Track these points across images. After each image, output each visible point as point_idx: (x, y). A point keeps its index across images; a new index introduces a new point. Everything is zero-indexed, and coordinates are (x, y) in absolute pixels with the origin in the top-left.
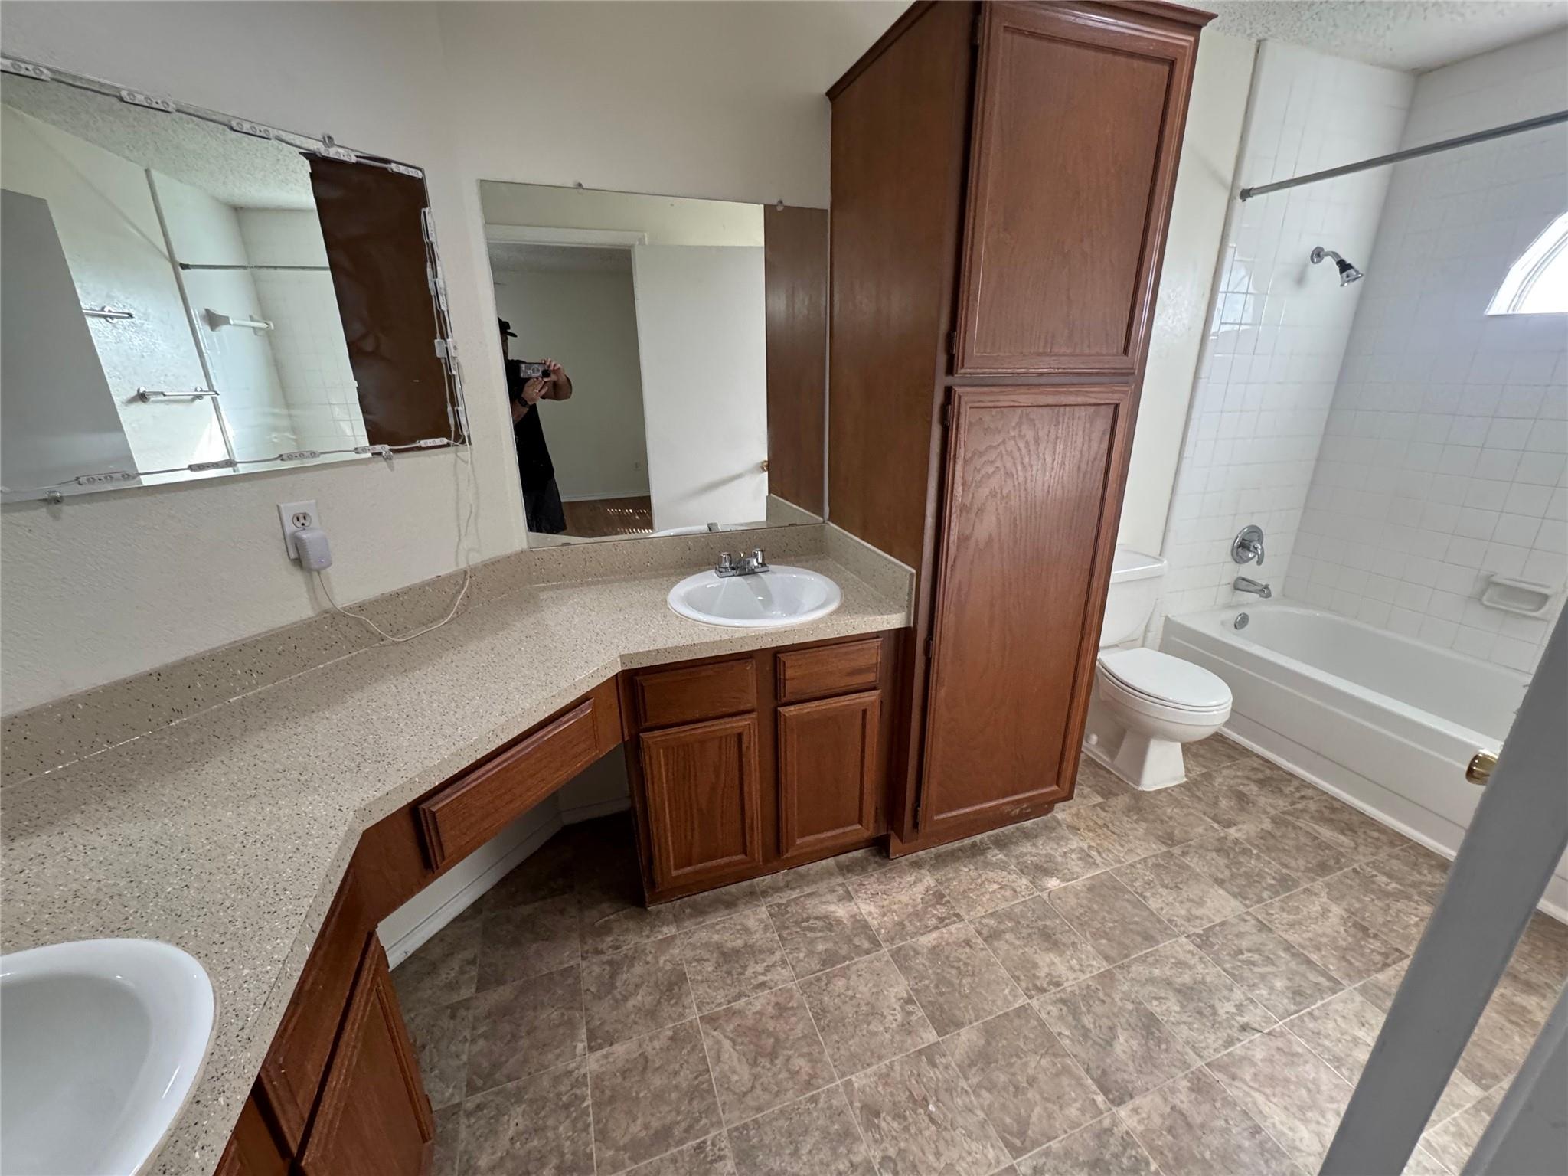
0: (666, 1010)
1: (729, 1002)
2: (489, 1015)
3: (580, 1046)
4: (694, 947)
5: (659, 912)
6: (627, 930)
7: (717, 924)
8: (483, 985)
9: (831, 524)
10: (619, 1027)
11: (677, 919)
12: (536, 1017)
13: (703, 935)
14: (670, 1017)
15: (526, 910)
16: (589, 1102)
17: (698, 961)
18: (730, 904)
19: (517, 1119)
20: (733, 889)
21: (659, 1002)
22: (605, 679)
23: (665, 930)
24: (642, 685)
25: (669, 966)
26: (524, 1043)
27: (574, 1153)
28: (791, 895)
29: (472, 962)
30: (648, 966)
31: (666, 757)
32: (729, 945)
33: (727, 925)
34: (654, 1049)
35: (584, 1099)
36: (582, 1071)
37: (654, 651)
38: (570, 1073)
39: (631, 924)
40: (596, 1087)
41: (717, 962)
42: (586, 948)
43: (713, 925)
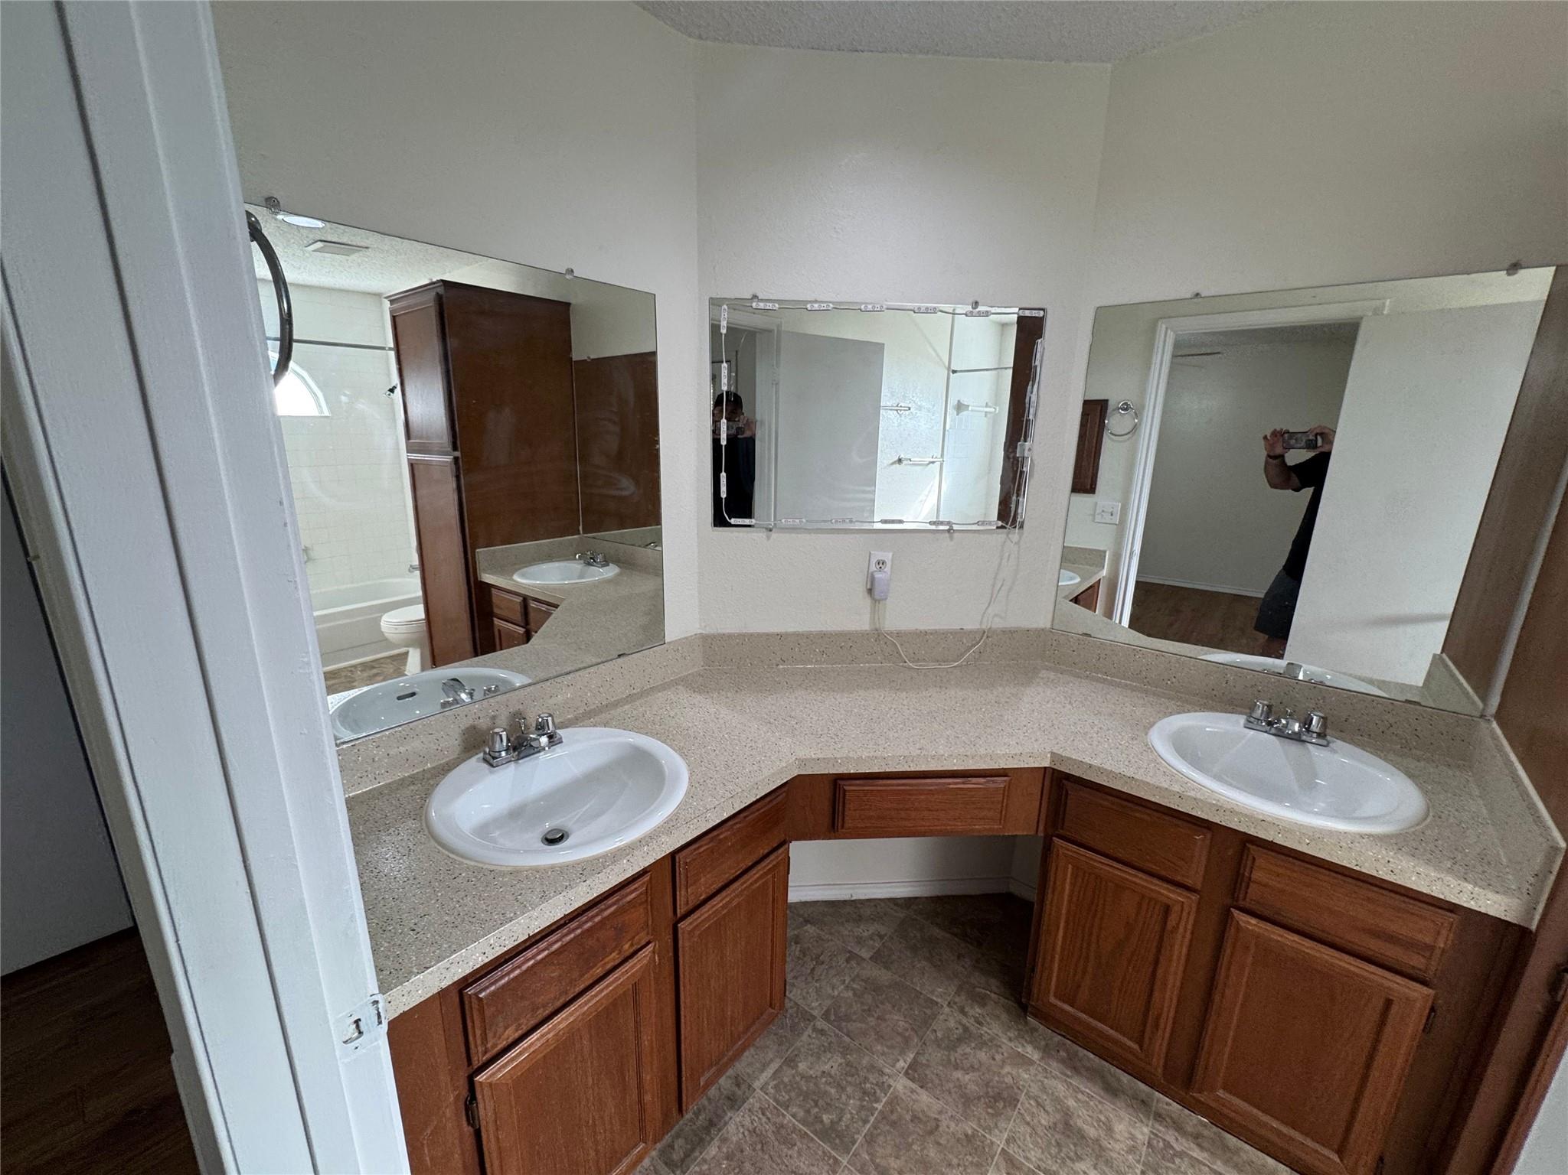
0: (979, 1110)
1: (1039, 1168)
2: (866, 981)
3: (901, 1064)
4: (1044, 1089)
5: (1034, 1030)
6: (998, 1017)
7: (1083, 1093)
8: (876, 958)
9: (1495, 725)
10: (937, 1082)
11: (1047, 1051)
12: (890, 1013)
13: (1060, 1088)
14: (979, 1119)
15: (937, 932)
16: (879, 1106)
17: (1038, 1104)
18: (1112, 1091)
19: (833, 1064)
20: (1125, 1078)
21: (979, 1098)
22: (1026, 766)
23: (1029, 1049)
24: (1067, 791)
25: (1009, 1080)
26: (872, 1021)
27: (847, 1127)
28: (1194, 1151)
29: (881, 937)
30: (993, 1062)
31: (1075, 876)
32: (1080, 1123)
33: (1092, 1103)
34: (948, 1128)
35: (877, 1100)
36: (891, 1081)
37: (1086, 764)
38: (882, 1073)
39: (1004, 1017)
40: (890, 1103)
41: (1055, 1124)
42: (957, 999)
43: (1077, 1090)
